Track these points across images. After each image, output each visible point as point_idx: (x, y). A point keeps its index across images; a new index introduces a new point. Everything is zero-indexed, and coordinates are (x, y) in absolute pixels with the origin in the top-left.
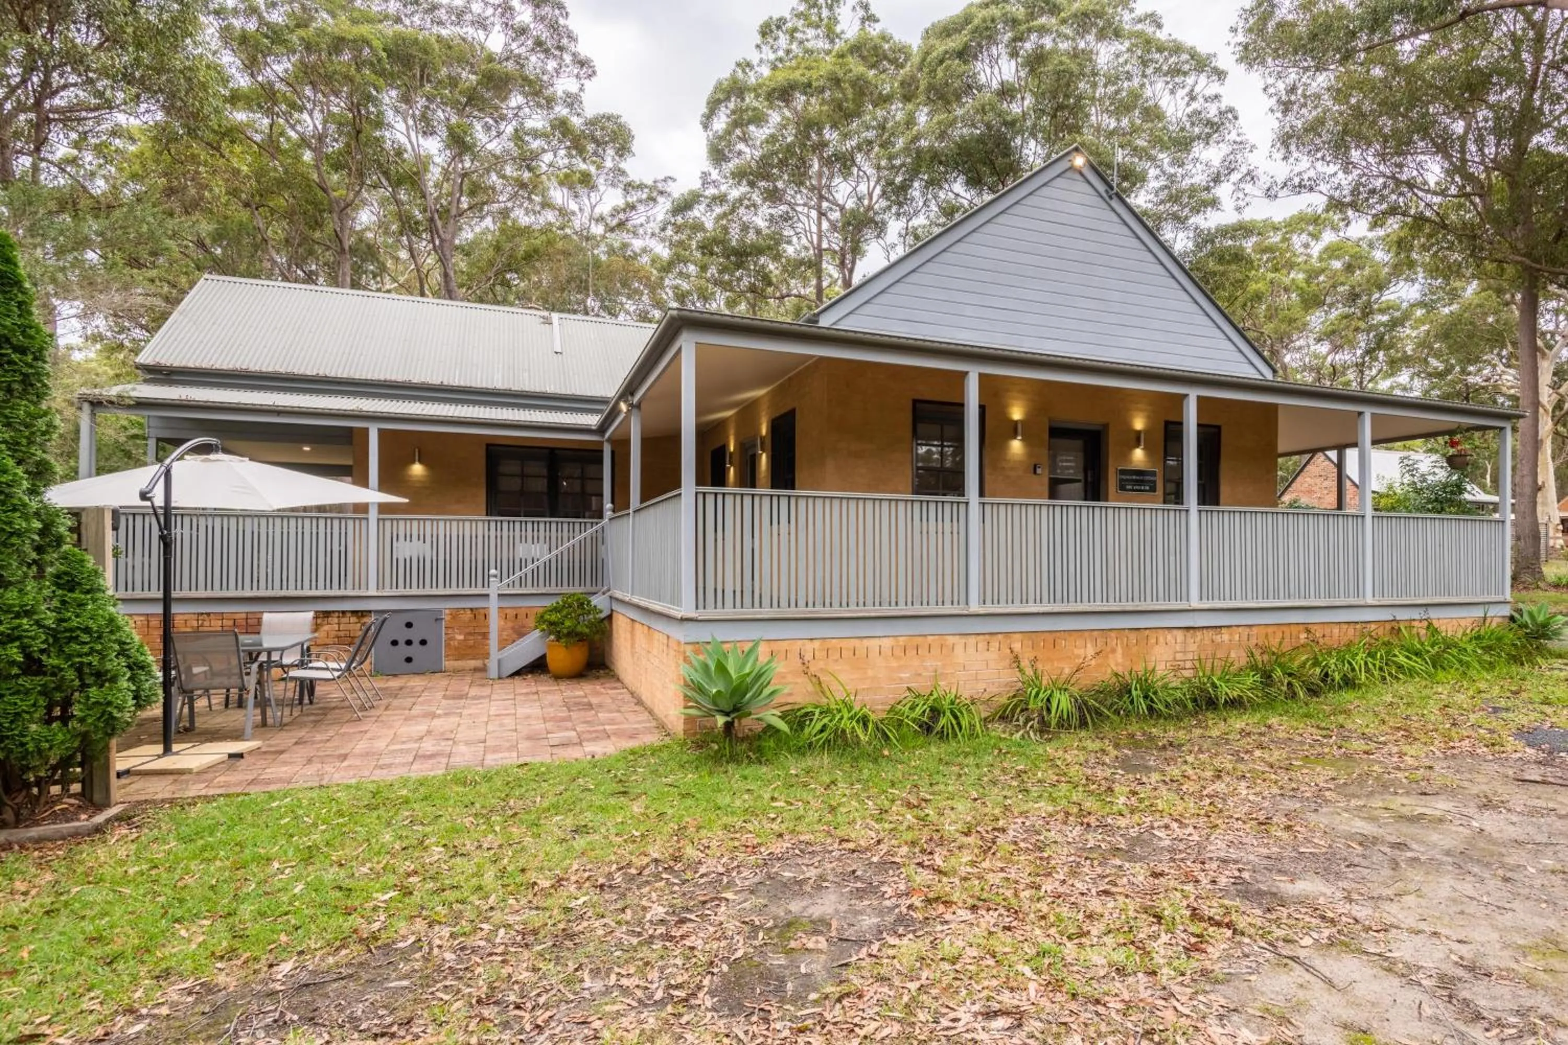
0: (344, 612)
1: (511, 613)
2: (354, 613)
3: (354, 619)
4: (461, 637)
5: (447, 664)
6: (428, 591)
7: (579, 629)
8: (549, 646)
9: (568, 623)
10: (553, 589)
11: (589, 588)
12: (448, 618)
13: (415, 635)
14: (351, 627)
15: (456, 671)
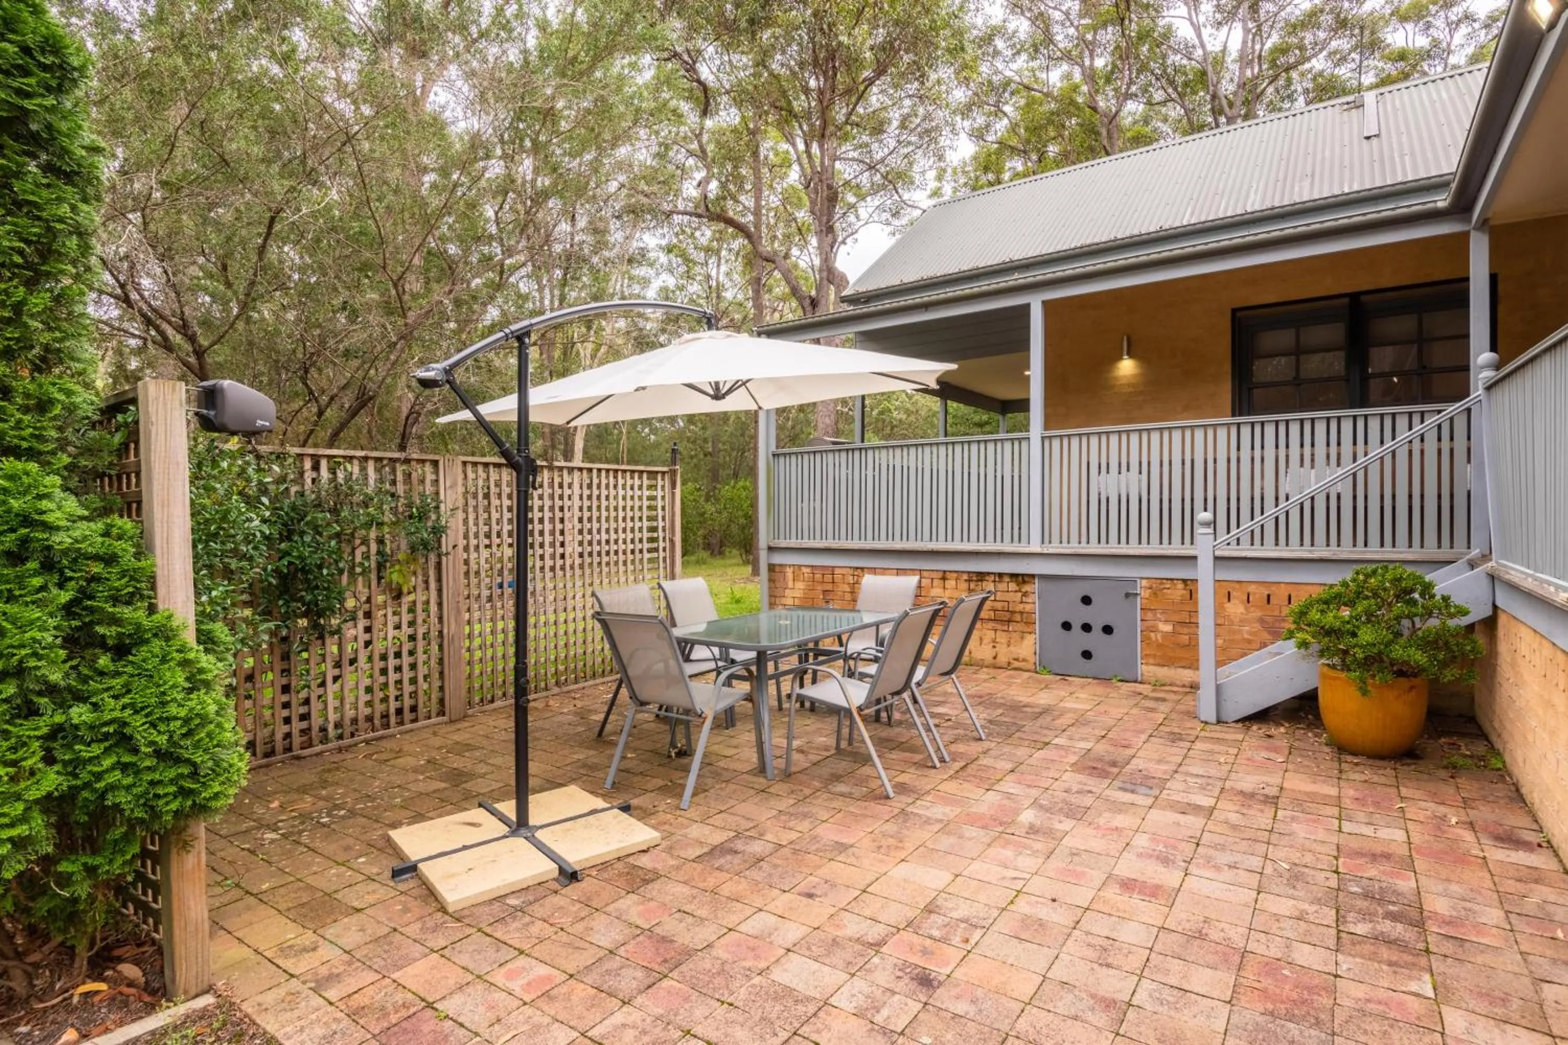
0: (1001, 575)
1: (1259, 593)
2: (1014, 576)
3: (1013, 586)
4: (1168, 628)
5: (1146, 670)
6: (1113, 548)
7: (1397, 652)
8: (1324, 676)
9: (1366, 635)
10: (1346, 551)
11: (1431, 551)
12: (1145, 594)
13: (1096, 615)
14: (1010, 597)
15: (1159, 684)
